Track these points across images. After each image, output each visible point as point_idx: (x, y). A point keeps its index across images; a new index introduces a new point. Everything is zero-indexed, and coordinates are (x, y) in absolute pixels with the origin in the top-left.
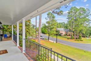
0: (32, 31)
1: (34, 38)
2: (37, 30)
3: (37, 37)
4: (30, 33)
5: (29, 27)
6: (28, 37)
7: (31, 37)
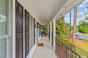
0: (66, 30)
1: (68, 37)
2: (71, 29)
3: (72, 36)
4: (63, 32)
5: (62, 26)
6: (61, 35)
7: (64, 36)
